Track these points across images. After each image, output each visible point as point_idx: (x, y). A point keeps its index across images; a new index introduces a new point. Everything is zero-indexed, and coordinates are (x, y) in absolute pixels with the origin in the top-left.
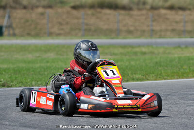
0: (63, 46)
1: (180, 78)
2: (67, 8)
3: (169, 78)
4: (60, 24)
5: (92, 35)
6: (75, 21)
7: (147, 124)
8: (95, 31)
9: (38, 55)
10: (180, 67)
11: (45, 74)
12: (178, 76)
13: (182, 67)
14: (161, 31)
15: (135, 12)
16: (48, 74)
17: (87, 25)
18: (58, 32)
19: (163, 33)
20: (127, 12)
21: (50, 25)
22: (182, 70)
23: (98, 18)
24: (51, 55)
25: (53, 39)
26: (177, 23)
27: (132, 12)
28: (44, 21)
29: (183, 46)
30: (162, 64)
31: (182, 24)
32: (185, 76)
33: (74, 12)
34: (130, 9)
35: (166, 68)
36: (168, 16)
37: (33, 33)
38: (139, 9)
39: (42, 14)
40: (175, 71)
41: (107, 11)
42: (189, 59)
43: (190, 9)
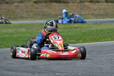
0: (29, 24)
1: (97, 42)
2: (32, 3)
3: (90, 42)
4: (28, 12)
5: (46, 18)
6: (36, 10)
7: (79, 68)
8: (48, 15)
9: (15, 30)
10: (97, 35)
11: (19, 41)
12: (96, 40)
13: (98, 35)
14: (85, 15)
15: (71, 4)
16: (21, 41)
17: (43, 12)
18: (26, 16)
19: (87, 16)
20: (66, 4)
21: (22, 13)
22: (98, 37)
23: (49, 8)
24: (23, 30)
25: (24, 21)
26: (95, 10)
27: (69, 4)
28: (19, 11)
29: (98, 23)
30: (87, 34)
31: (98, 11)
32: (100, 40)
33: (36, 5)
34: (68, 2)
35: (89, 36)
36: (90, 6)
37: (12, 17)
38: (73, 3)
39: (17, 6)
40: (94, 38)
41: (54, 4)
42: (102, 31)
43: (102, 2)
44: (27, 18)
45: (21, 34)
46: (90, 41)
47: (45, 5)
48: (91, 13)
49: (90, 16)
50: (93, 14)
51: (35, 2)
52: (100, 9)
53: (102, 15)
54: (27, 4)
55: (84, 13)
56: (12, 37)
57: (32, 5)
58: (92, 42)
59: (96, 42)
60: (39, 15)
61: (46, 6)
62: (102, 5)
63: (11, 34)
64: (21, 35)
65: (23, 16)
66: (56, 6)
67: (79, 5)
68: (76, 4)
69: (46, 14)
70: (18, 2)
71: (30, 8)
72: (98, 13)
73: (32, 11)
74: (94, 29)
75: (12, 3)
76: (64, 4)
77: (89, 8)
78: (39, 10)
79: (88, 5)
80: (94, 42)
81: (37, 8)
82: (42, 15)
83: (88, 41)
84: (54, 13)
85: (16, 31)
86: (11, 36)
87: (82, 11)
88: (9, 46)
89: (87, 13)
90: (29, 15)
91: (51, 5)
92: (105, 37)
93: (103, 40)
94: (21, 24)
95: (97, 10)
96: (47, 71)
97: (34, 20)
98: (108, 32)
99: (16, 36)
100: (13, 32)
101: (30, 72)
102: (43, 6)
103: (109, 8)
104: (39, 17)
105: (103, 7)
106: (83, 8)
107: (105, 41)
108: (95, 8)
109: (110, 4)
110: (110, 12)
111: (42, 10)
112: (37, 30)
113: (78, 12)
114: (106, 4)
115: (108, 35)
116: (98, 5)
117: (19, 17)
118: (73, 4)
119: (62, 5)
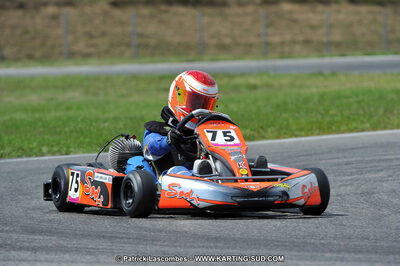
44: (88, 56)
45: (68, 108)
46: (302, 129)
47: (146, 11)
48: (301, 38)
50: (307, 42)
51: (115, 4)
52: (331, 26)
53: (338, 45)
54: (88, 10)
55: (276, 39)
56: (40, 120)
57: (105, 14)
58: (307, 135)
59: (319, 134)
60: (128, 45)
61: (152, 16)
62: (338, 12)
63: (34, 110)
64: (71, 113)
66: (183, 15)
67: (262, 11)
68: (250, 9)
69: (152, 42)
70: (58, 4)
72: (325, 39)
73: (104, 34)
74: (314, 90)
75: (36, 8)
76: (209, 10)
77: (295, 21)
78: (130, 29)
79: (291, 12)
80: (312, 134)
81: (122, 23)
82: (139, 46)
83: (297, 133)
84: (177, 39)
85: (52, 99)
86: (37, 116)
87: (270, 31)
88: (31, 149)
89: (288, 37)
90: (93, 46)
91: (166, 12)
92: (348, 118)
93: (344, 127)
94: (68, 76)
97: (113, 63)
98: (359, 102)
101: (103, 237)
102: (142, 16)
105: (341, 16)
106: (272, 23)
107: (351, 131)
108: (315, 22)
109: (363, 9)
110: (363, 34)
111: (139, 30)
112: (123, 96)
113: (258, 36)
115: (361, 112)
116: (323, 13)
117: (61, 54)
118: (239, 10)
119: (204, 14)
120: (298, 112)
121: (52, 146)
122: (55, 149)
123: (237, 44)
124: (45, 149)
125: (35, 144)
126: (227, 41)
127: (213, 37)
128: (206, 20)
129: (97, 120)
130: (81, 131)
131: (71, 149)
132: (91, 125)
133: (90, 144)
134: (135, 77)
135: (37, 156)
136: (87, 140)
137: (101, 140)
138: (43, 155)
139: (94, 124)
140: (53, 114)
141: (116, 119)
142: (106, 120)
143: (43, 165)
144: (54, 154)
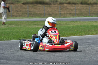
44: (17, 16)
45: (11, 29)
46: (68, 35)
47: (31, 6)
48: (69, 13)
49: (68, 15)
50: (70, 14)
51: (23, 4)
52: (76, 10)
53: (78, 14)
54: (17, 5)
55: (63, 13)
56: (4, 32)
57: (21, 6)
58: (69, 36)
59: (72, 36)
60: (27, 14)
61: (32, 7)
62: (78, 6)
63: (3, 29)
64: (12, 30)
65: (13, 14)
66: (40, 6)
67: (59, 6)
68: (57, 5)
69: (32, 13)
70: (10, 4)
71: (19, 8)
72: (74, 13)
73: (21, 11)
74: (71, 25)
76: (46, 5)
77: (67, 8)
78: (27, 10)
79: (66, 6)
80: (70, 36)
81: (25, 9)
82: (29, 14)
83: (66, 36)
84: (39, 12)
85: (7, 27)
86: (3, 31)
87: (61, 11)
88: (2, 39)
89: (66, 12)
90: (18, 14)
91: (36, 6)
92: (79, 32)
93: (78, 34)
94: (12, 21)
95: (73, 10)
96: (32, 59)
97: (22, 18)
98: (82, 28)
99: (8, 31)
100: (5, 28)
101: (18, 60)
102: (30, 7)
103: (83, 9)
104: (26, 16)
105: (79, 7)
106: (62, 9)
107: (80, 35)
108: (72, 9)
109: (84, 6)
110: (84, 12)
111: (29, 10)
113: (58, 12)
114: (81, 5)
115: (82, 31)
116: (74, 6)
117: (10, 16)
118: (54, 6)
119: (45, 6)
120: (67, 31)
121: (7, 38)
122: (7, 39)
123: (53, 14)
124: (5, 39)
125: (2, 38)
126: (51, 13)
127: (47, 12)
128: (46, 8)
129: (18, 32)
130: (14, 35)
131: (11, 39)
132: (16, 33)
133: (16, 38)
134: (28, 21)
135: (3, 41)
136: (15, 37)
137: (19, 37)
138: (4, 40)
139: (17, 33)
140: (7, 30)
141: (23, 32)
142: (20, 32)
143: (4, 43)
144: (7, 40)
